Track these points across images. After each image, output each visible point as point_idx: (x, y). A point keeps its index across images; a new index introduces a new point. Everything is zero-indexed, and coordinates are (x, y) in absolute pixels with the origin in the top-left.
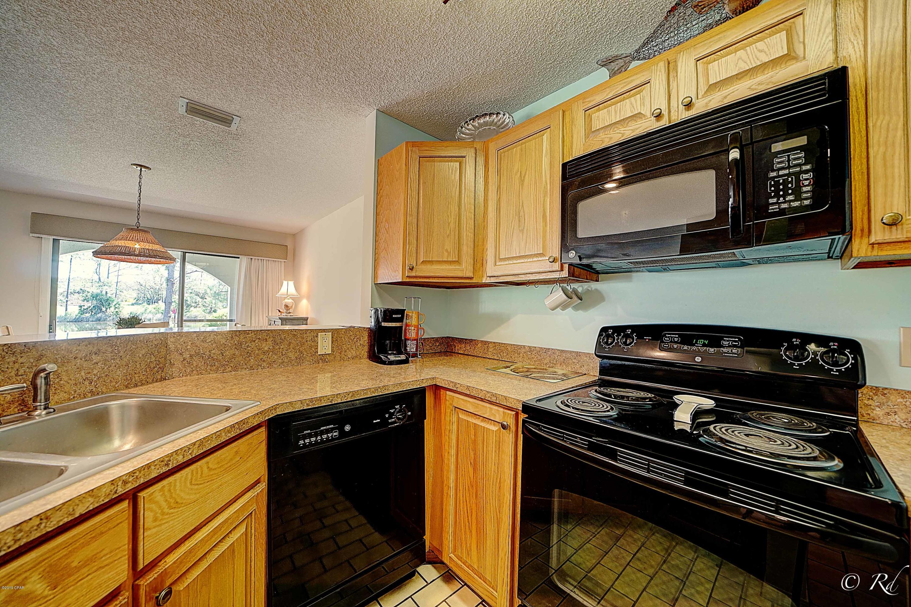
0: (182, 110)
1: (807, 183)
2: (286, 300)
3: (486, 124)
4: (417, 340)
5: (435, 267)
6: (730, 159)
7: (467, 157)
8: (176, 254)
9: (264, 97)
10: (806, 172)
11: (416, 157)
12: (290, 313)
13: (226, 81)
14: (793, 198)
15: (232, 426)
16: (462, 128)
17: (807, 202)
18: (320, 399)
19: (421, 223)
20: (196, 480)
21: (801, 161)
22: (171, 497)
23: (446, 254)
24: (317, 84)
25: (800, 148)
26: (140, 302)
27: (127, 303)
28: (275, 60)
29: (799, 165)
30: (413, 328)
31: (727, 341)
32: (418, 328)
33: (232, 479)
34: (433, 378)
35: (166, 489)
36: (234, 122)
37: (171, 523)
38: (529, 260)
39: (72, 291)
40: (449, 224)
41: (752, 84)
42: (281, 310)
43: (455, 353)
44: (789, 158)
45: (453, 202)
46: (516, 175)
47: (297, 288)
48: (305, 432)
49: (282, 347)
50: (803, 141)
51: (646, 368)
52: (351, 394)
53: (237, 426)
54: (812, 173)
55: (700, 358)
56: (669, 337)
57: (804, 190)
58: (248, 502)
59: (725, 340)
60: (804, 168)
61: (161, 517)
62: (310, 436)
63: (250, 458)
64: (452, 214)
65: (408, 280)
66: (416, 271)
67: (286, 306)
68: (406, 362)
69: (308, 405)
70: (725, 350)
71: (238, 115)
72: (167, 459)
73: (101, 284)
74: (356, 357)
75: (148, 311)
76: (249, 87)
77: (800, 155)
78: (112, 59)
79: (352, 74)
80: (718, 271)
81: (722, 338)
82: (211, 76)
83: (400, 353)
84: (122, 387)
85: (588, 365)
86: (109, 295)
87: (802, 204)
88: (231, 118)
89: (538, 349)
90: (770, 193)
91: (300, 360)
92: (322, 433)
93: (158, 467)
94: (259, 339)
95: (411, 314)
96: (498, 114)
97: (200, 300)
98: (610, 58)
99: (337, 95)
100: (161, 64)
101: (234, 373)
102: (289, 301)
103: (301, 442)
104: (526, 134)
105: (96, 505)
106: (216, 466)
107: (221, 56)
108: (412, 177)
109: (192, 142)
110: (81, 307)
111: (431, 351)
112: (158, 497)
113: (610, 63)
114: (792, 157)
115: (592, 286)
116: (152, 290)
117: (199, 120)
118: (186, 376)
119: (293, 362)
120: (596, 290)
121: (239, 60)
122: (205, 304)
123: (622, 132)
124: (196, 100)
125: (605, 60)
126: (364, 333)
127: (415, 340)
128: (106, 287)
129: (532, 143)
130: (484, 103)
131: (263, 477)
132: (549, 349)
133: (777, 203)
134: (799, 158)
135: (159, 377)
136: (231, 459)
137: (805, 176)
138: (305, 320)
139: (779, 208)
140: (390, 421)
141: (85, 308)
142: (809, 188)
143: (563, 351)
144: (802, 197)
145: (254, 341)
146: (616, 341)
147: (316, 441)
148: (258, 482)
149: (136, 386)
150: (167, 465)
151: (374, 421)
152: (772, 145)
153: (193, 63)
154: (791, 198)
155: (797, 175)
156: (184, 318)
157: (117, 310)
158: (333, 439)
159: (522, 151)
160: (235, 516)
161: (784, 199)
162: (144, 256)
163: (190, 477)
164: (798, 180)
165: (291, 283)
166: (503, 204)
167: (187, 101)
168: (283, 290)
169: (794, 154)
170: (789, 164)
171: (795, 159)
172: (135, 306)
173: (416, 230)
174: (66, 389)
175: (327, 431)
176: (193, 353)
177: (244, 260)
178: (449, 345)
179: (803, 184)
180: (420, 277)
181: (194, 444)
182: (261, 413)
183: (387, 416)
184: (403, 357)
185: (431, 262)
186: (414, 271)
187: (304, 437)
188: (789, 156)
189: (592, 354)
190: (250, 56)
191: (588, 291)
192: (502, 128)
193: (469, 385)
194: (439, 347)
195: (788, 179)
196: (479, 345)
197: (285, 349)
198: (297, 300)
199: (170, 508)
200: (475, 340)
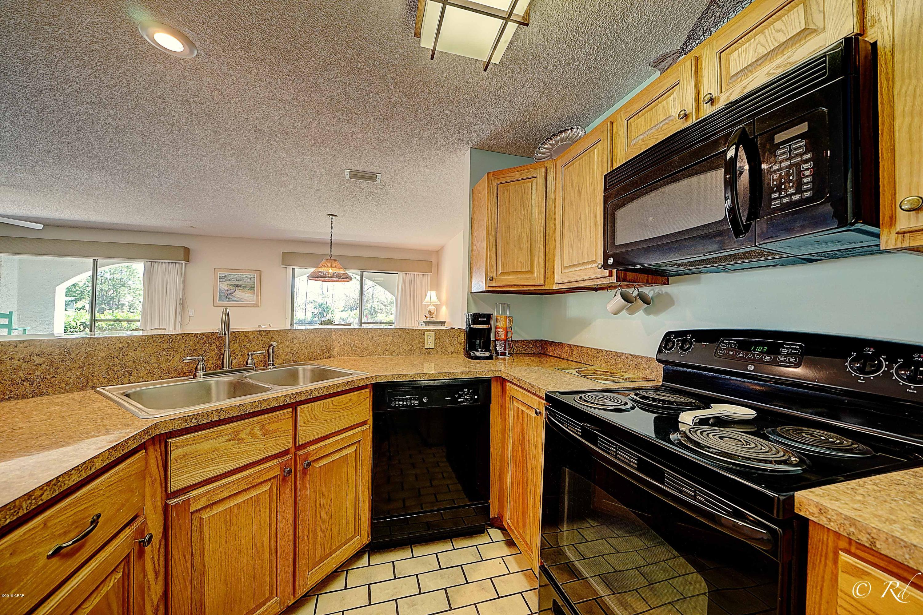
0: (348, 177)
1: (808, 174)
2: (430, 307)
3: (562, 140)
4: (505, 341)
5: (512, 277)
6: (728, 158)
7: (538, 177)
8: (355, 275)
9: (392, 158)
10: (806, 161)
11: (495, 185)
12: (433, 318)
13: (368, 154)
14: (794, 191)
15: (347, 383)
16: (539, 148)
17: (807, 195)
18: (406, 375)
19: (499, 241)
20: (325, 409)
21: (802, 150)
22: (312, 414)
23: (520, 265)
24: (423, 141)
25: (801, 136)
26: (346, 309)
27: (339, 310)
28: (393, 134)
29: (801, 155)
30: (501, 330)
31: (787, 348)
32: (506, 331)
33: (347, 415)
34: (499, 371)
35: (310, 408)
36: (378, 178)
37: (312, 428)
38: (586, 267)
39: (309, 302)
40: (522, 239)
41: (770, 68)
42: (426, 316)
43: (547, 355)
44: (790, 148)
45: (526, 219)
46: (575, 188)
47: (439, 298)
48: (396, 397)
49: (399, 341)
50: (804, 128)
51: (707, 376)
52: (427, 375)
53: (349, 383)
54: (812, 162)
55: (753, 367)
56: (726, 343)
57: (805, 181)
58: (357, 433)
59: (784, 348)
60: (805, 157)
61: (307, 423)
62: (399, 400)
63: (360, 405)
64: (525, 230)
65: (490, 289)
66: (495, 281)
67: (430, 312)
68: (490, 358)
69: (397, 379)
70: (782, 359)
71: (379, 172)
72: (310, 392)
73: (324, 296)
74: (455, 352)
75: (351, 316)
76: (382, 154)
77: (801, 144)
78: (309, 157)
79: (444, 129)
80: (781, 269)
81: (781, 345)
82: (359, 153)
83: (488, 350)
84: (307, 359)
85: (657, 371)
86: (328, 304)
87: (803, 197)
88: (375, 176)
89: (614, 354)
90: (773, 188)
91: (411, 351)
92: (407, 400)
93: (305, 395)
94: (384, 334)
95: (499, 318)
96: (572, 128)
97: (384, 307)
98: (661, 58)
99: (439, 145)
100: (332, 153)
101: (368, 357)
102: (432, 308)
103: (393, 404)
104: (582, 149)
105: (278, 405)
106: (337, 404)
107: (361, 140)
108: (492, 202)
109: (356, 195)
110: (313, 313)
111: (524, 352)
112: (306, 411)
113: (660, 63)
114: (793, 147)
115: (663, 289)
116: (353, 300)
117: (358, 181)
118: (341, 357)
119: (407, 353)
120: (666, 293)
121: (372, 139)
122: (387, 311)
123: (656, 137)
124: (354, 169)
125: (656, 61)
126: (461, 333)
127: (504, 340)
128: (325, 299)
129: (587, 158)
130: (560, 121)
131: (369, 421)
132: (623, 354)
133: (779, 198)
134: (800, 147)
135: (327, 356)
136: (346, 403)
137: (806, 166)
138: (443, 323)
139: (781, 204)
140: (459, 400)
141: (315, 313)
142: (809, 179)
143: (634, 356)
144: (803, 190)
145: (381, 336)
146: (675, 346)
147: (403, 405)
148: (364, 423)
149: (315, 360)
150: (310, 395)
151: (446, 398)
152: (775, 136)
153: (347, 148)
154: (792, 191)
155: (798, 165)
156: (363, 322)
157: (333, 315)
158: (414, 406)
159: (580, 164)
160: (349, 438)
161: (786, 192)
162: (333, 277)
163: (322, 406)
164: (799, 172)
165: (434, 293)
166: (566, 216)
167: (349, 171)
168: (427, 299)
169: (796, 143)
170: (790, 154)
171: (796, 149)
172: (344, 312)
173: (495, 247)
174: (282, 356)
175: (411, 399)
176: (345, 342)
177: (401, 274)
178: (543, 348)
179: (803, 175)
180: (499, 286)
181: (324, 387)
182: (366, 378)
183: (457, 396)
184: (487, 354)
185: (508, 273)
186: (494, 281)
187: (395, 400)
188: (790, 146)
189: (654, 358)
190: (377, 135)
191: (659, 295)
192: (575, 140)
193: (520, 378)
194: (533, 349)
195: (789, 171)
196: (566, 348)
197: (401, 343)
198: (438, 307)
199: (311, 419)
200: (562, 343)
